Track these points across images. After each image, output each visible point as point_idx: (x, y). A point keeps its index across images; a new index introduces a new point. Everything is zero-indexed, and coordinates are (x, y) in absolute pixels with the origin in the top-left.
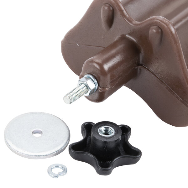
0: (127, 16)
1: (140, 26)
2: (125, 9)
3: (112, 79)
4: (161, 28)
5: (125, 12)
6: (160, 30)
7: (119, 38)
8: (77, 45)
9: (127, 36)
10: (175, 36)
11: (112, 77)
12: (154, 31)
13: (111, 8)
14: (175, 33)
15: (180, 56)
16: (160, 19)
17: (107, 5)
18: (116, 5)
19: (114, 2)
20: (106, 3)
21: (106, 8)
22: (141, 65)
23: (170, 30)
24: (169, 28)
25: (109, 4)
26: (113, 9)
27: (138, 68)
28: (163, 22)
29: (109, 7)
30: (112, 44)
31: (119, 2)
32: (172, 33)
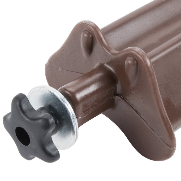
0: (106, 44)
1: (117, 56)
2: (104, 37)
3: (84, 109)
4: (136, 59)
5: (104, 40)
6: (135, 62)
7: (98, 66)
8: (60, 69)
9: (105, 65)
10: (151, 69)
11: (85, 106)
12: (130, 62)
13: (91, 36)
14: (151, 66)
15: (155, 89)
16: (137, 51)
17: (87, 32)
18: (95, 32)
19: (93, 29)
20: (86, 31)
21: (86, 35)
22: (118, 95)
23: (146, 63)
24: (144, 60)
25: (89, 32)
26: (92, 37)
27: (114, 98)
28: (139, 54)
29: (88, 35)
30: (89, 72)
31: (98, 30)
32: (147, 65)
